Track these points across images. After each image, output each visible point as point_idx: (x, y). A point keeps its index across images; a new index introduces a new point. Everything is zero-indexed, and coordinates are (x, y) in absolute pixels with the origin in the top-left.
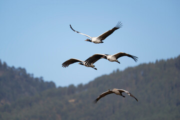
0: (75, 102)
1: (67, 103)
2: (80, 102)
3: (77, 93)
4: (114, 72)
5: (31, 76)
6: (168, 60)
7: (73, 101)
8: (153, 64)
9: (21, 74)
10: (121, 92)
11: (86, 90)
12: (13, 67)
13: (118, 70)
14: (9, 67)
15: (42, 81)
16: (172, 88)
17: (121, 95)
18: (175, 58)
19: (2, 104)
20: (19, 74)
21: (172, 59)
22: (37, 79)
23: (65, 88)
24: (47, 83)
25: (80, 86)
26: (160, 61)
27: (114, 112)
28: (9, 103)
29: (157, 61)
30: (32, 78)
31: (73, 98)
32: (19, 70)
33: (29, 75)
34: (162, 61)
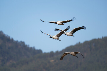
1: (49, 62)
2: (57, 61)
3: (55, 56)
4: (77, 44)
5: (28, 46)
7: (53, 61)
8: (100, 39)
9: (22, 45)
12: (17, 41)
13: (79, 43)
14: (15, 41)
15: (34, 49)
19: (11, 63)
22: (31, 48)
23: (48, 53)
24: (37, 50)
25: (57, 52)
26: (105, 37)
27: (77, 67)
28: (15, 62)
29: (103, 37)
30: (28, 48)
32: (21, 43)
33: (27, 45)
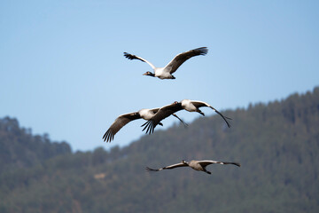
0: (105, 179)
1: (92, 180)
2: (115, 177)
3: (110, 163)
4: (175, 124)
5: (28, 132)
6: (270, 104)
7: (102, 176)
8: (243, 110)
9: (9, 128)
10: (204, 165)
11: (126, 158)
15: (48, 141)
16: (278, 154)
17: (205, 170)
18: (282, 101)
20: (6, 129)
21: (276, 103)
22: (38, 137)
23: (88, 153)
24: (56, 144)
25: (115, 150)
26: (256, 105)
27: (174, 196)
29: (250, 105)
30: (30, 136)
31: (103, 171)
32: (6, 122)
33: (24, 129)
34: (260, 105)
